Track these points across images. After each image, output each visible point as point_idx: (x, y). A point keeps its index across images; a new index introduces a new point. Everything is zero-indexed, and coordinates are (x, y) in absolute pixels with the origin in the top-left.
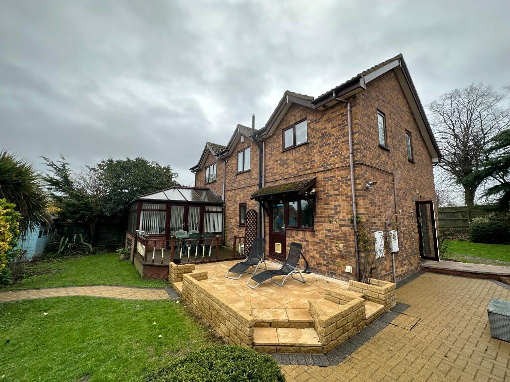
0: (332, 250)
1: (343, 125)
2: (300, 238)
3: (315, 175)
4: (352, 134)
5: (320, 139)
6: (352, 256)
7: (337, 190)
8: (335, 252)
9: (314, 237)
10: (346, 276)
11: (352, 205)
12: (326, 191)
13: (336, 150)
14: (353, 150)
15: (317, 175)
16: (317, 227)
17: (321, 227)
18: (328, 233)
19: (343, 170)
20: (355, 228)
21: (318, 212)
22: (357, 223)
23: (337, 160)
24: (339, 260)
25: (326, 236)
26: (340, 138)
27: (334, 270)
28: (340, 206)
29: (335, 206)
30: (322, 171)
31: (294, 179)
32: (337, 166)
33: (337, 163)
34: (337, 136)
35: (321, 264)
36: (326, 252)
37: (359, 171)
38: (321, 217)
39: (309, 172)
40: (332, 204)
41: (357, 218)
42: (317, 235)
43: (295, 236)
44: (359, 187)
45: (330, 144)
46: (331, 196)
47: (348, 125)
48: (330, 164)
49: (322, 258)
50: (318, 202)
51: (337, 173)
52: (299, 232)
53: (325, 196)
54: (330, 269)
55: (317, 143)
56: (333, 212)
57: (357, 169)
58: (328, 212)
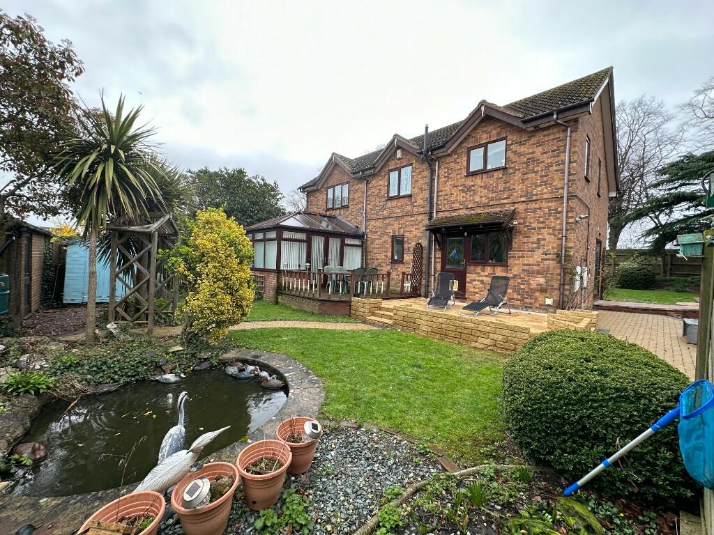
0: (530, 284)
1: (558, 152)
2: (487, 274)
3: (513, 206)
4: (570, 162)
5: (524, 166)
6: (555, 289)
7: (542, 223)
8: (534, 286)
9: (507, 272)
10: (545, 308)
11: (561, 239)
12: (528, 224)
13: (545, 179)
14: (569, 181)
15: (516, 205)
16: (510, 261)
17: (517, 262)
18: (525, 268)
19: (552, 202)
20: (563, 262)
21: (514, 245)
22: (565, 256)
23: (545, 191)
24: (537, 294)
25: (523, 270)
26: (552, 166)
27: (531, 304)
28: (544, 239)
29: (538, 239)
30: (524, 202)
31: (482, 209)
32: (545, 196)
33: (546, 193)
34: (548, 163)
35: (514, 299)
36: (522, 287)
37: (573, 203)
38: (518, 251)
39: (505, 201)
40: (535, 238)
41: (566, 251)
42: (511, 270)
43: (480, 271)
44: (571, 220)
45: (537, 171)
46: (534, 229)
47: (565, 152)
48: (537, 195)
49: (515, 293)
50: (516, 235)
51: (544, 205)
52: (486, 267)
53: (526, 229)
54: (524, 304)
55: (519, 170)
56: (535, 245)
57: (570, 202)
58: (527, 246)
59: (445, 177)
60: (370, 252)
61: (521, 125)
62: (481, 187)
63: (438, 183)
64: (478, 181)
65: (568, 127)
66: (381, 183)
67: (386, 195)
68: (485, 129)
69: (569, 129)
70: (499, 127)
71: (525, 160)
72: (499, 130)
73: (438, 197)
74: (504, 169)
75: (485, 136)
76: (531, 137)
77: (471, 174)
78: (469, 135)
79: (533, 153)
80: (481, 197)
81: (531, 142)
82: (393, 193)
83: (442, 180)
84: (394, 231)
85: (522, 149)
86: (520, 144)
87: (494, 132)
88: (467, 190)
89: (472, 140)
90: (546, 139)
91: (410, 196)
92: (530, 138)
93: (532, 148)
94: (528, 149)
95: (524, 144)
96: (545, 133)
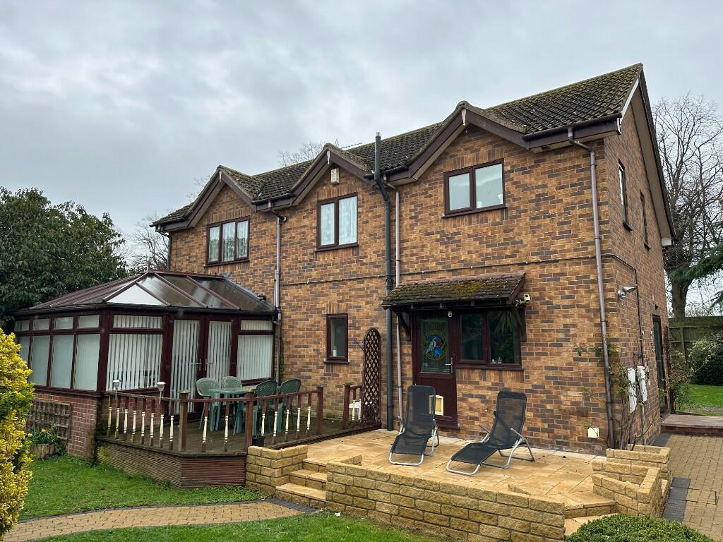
0: (560, 402)
1: (580, 187)
2: (489, 384)
3: (522, 269)
4: (599, 204)
5: (533, 205)
6: (600, 410)
7: (569, 297)
8: (566, 405)
9: (522, 381)
10: (588, 445)
11: (600, 325)
12: (547, 299)
13: (566, 228)
14: (601, 232)
15: (526, 268)
16: (526, 362)
17: (537, 364)
18: (551, 373)
19: (579, 264)
20: (607, 363)
21: (530, 335)
22: (609, 355)
23: (568, 246)
24: (574, 419)
25: (547, 378)
26: (573, 208)
27: (565, 437)
28: (574, 326)
29: (565, 326)
30: (537, 263)
31: (473, 272)
32: (569, 256)
33: (569, 251)
34: (568, 204)
35: (537, 430)
36: (548, 407)
37: (612, 267)
38: (536, 345)
39: (509, 261)
40: (560, 322)
41: (609, 346)
42: (528, 377)
43: (477, 379)
44: (611, 295)
45: (554, 215)
46: (558, 307)
47: (590, 187)
48: (555, 252)
49: (539, 419)
50: (530, 317)
51: (568, 268)
52: (487, 372)
53: (545, 307)
54: (556, 437)
55: (525, 211)
56: (561, 336)
57: (606, 265)
58: (550, 336)
59: (411, 218)
60: (289, 343)
61: (523, 144)
62: (469, 236)
63: (400, 227)
64: (465, 227)
65: (591, 151)
66: (306, 222)
67: (315, 244)
68: (469, 145)
69: (592, 154)
70: (489, 144)
71: (533, 197)
72: (490, 148)
73: (401, 249)
74: (502, 209)
75: (470, 156)
76: (539, 161)
77: (451, 215)
78: (445, 153)
79: (544, 186)
80: (470, 252)
81: (540, 169)
82: (327, 240)
83: (407, 222)
84: (330, 306)
85: (528, 180)
86: (525, 171)
87: (483, 151)
88: (447, 240)
89: (449, 161)
90: (561, 166)
91: (354, 247)
92: (538, 163)
93: (540, 179)
94: (536, 179)
95: (529, 172)
96: (559, 157)
